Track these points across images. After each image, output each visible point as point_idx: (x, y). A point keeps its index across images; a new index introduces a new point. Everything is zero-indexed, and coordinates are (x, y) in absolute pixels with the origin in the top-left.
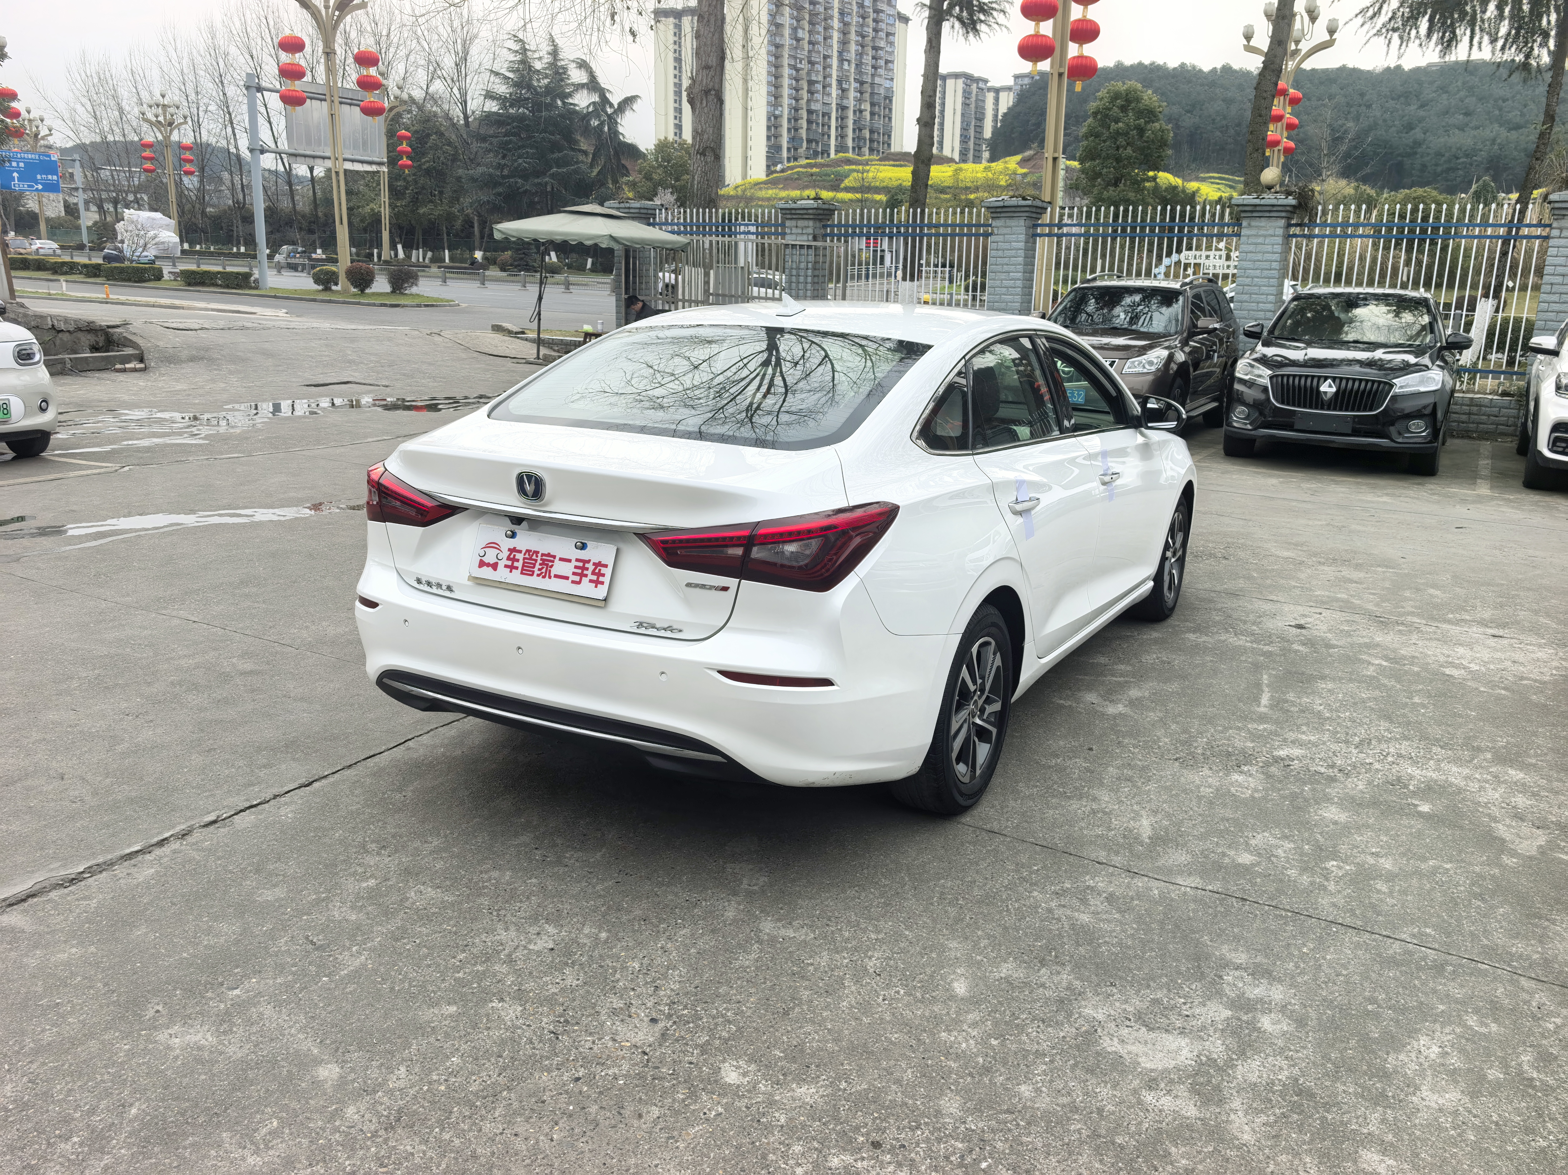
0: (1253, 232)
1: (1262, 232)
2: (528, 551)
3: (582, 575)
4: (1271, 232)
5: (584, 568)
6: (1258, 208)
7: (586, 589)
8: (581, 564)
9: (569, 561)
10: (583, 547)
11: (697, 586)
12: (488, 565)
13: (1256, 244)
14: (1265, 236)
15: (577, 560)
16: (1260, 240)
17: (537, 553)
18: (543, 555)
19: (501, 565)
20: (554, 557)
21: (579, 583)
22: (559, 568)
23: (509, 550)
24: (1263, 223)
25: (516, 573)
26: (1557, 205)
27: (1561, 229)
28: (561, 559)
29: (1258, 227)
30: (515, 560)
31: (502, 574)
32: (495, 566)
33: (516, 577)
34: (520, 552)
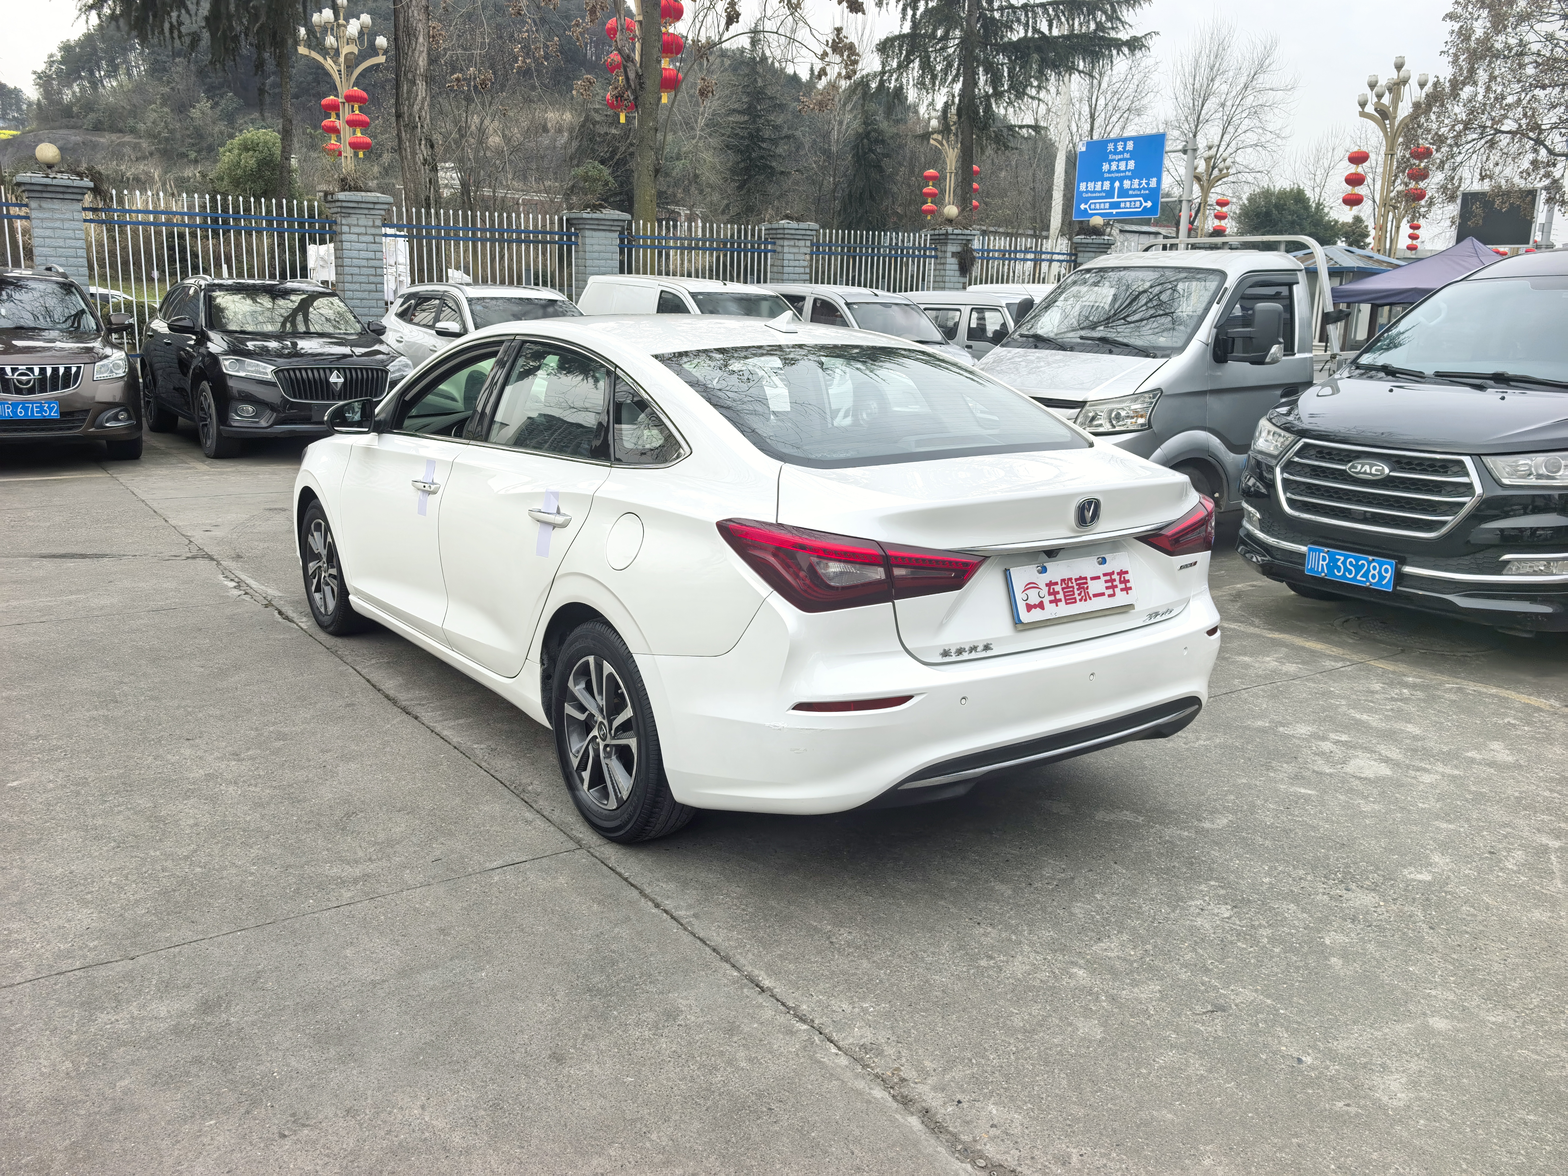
0: (47, 215)
1: (57, 216)
2: (1063, 580)
3: (1114, 587)
4: (68, 216)
5: (1113, 580)
6: (49, 189)
7: (1121, 599)
8: (1108, 578)
10: (1103, 561)
12: (1035, 606)
13: (53, 228)
14: (63, 220)
15: (1105, 575)
16: (58, 224)
17: (1070, 579)
18: (1076, 580)
19: (1046, 601)
20: (1086, 578)
21: (1113, 595)
22: (1095, 587)
23: (1047, 585)
24: (57, 205)
25: (1062, 604)
27: (349, 226)
28: (1093, 579)
29: (52, 210)
31: (1051, 611)
32: (1041, 606)
33: (1064, 610)
34: (1056, 583)
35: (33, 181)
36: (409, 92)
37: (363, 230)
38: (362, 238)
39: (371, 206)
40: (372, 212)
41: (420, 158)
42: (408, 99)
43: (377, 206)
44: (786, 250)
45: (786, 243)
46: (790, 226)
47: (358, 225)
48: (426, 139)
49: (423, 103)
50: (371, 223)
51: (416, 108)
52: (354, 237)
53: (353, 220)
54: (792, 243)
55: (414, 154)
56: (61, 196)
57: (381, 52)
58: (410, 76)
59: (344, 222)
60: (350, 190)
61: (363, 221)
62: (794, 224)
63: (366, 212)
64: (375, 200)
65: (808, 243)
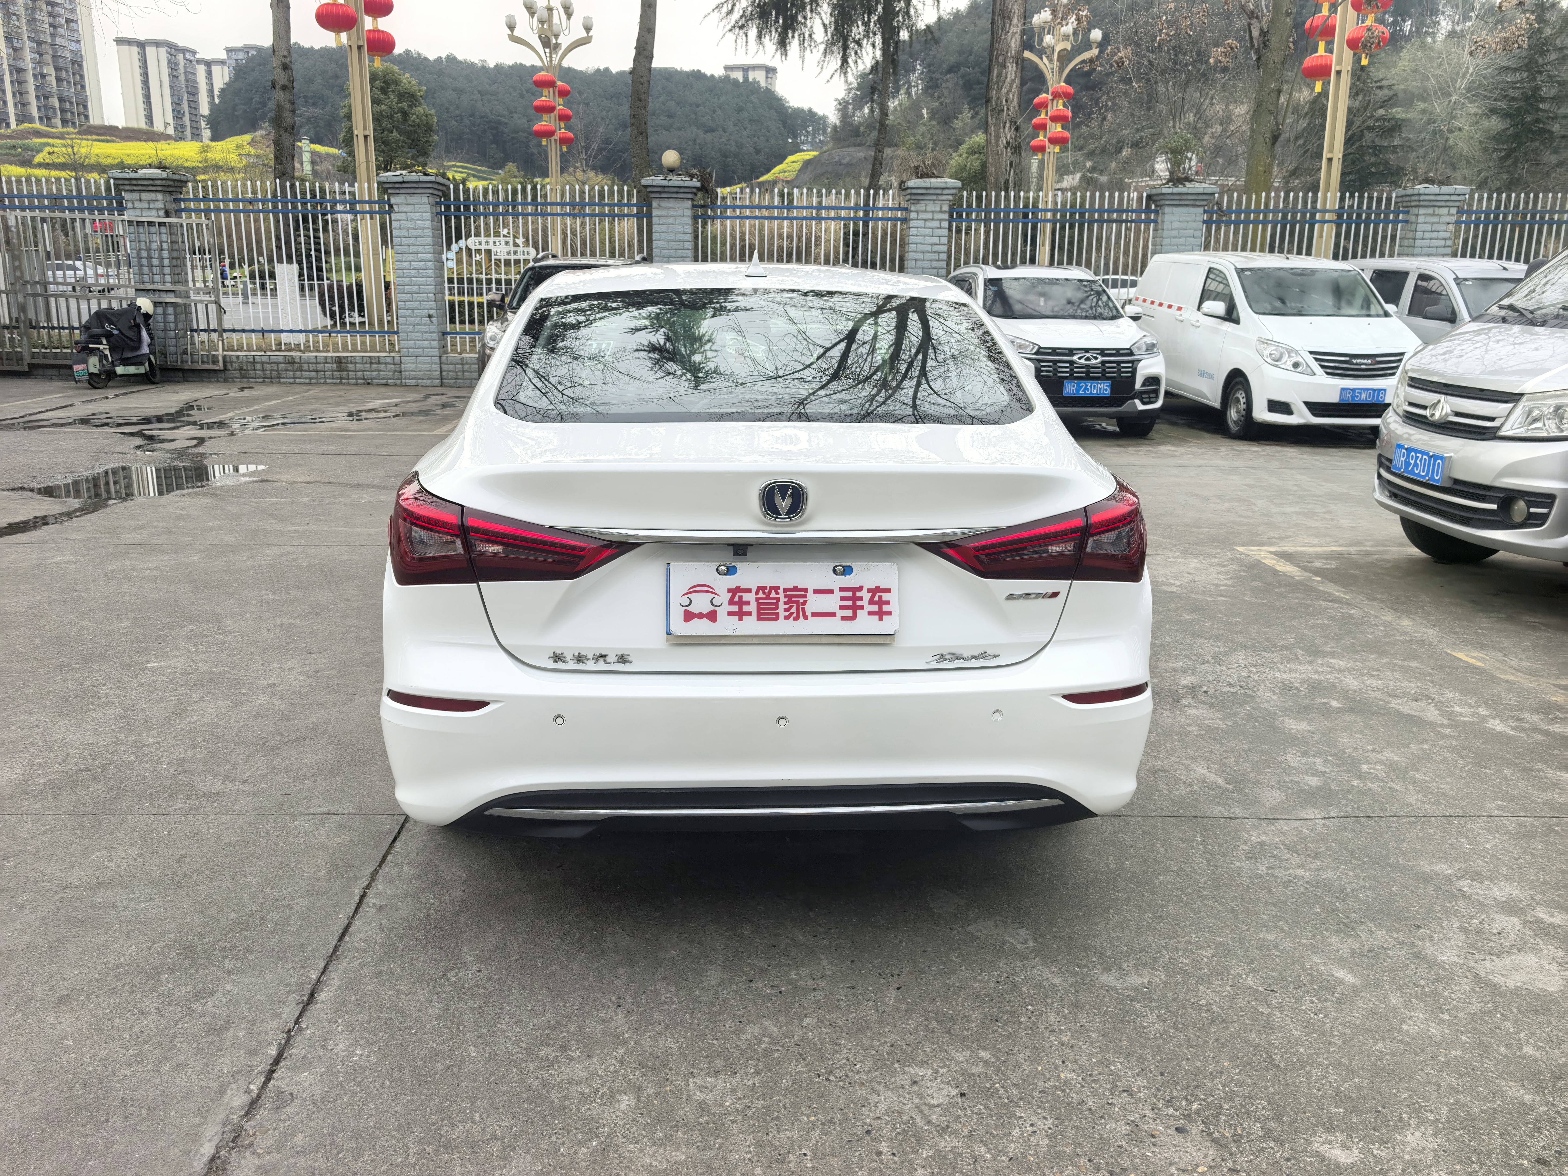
0: (664, 213)
1: (672, 213)
3: (855, 608)
4: (680, 213)
5: (855, 599)
6: (666, 190)
7: (865, 623)
8: (850, 594)
9: (831, 592)
10: (847, 571)
11: (1019, 596)
12: (700, 616)
13: (668, 224)
14: (675, 217)
15: (842, 589)
16: (671, 220)
17: (776, 589)
18: (785, 590)
19: (722, 613)
20: (806, 590)
23: (729, 591)
24: (671, 203)
26: (914, 191)
27: (917, 212)
28: (816, 592)
29: (669, 208)
30: (741, 603)
31: (727, 624)
32: (712, 616)
33: (751, 626)
34: (749, 591)
35: (654, 183)
36: (999, 75)
37: (930, 216)
38: (929, 224)
39: (939, 192)
40: (941, 198)
41: (1003, 141)
42: (997, 83)
43: (945, 192)
44: (1421, 219)
45: (1422, 211)
46: (1427, 191)
47: (926, 211)
48: (1011, 122)
49: (1011, 86)
50: (938, 209)
51: (1004, 91)
52: (921, 223)
53: (921, 206)
54: (1430, 211)
55: (998, 137)
56: (675, 196)
57: (1094, 45)
58: (1001, 59)
59: (913, 208)
60: (921, 177)
61: (931, 207)
62: (1434, 189)
63: (934, 197)
64: (943, 185)
65: (1454, 211)
